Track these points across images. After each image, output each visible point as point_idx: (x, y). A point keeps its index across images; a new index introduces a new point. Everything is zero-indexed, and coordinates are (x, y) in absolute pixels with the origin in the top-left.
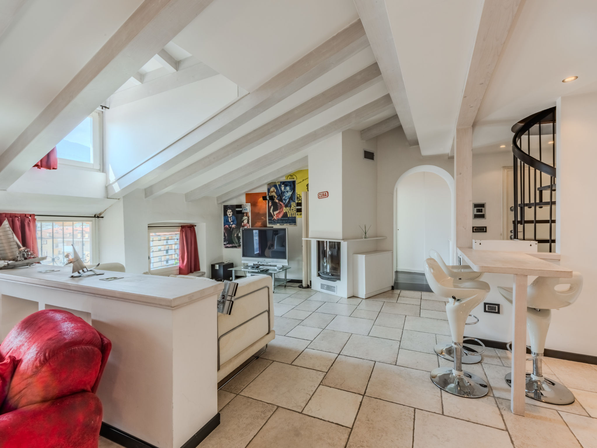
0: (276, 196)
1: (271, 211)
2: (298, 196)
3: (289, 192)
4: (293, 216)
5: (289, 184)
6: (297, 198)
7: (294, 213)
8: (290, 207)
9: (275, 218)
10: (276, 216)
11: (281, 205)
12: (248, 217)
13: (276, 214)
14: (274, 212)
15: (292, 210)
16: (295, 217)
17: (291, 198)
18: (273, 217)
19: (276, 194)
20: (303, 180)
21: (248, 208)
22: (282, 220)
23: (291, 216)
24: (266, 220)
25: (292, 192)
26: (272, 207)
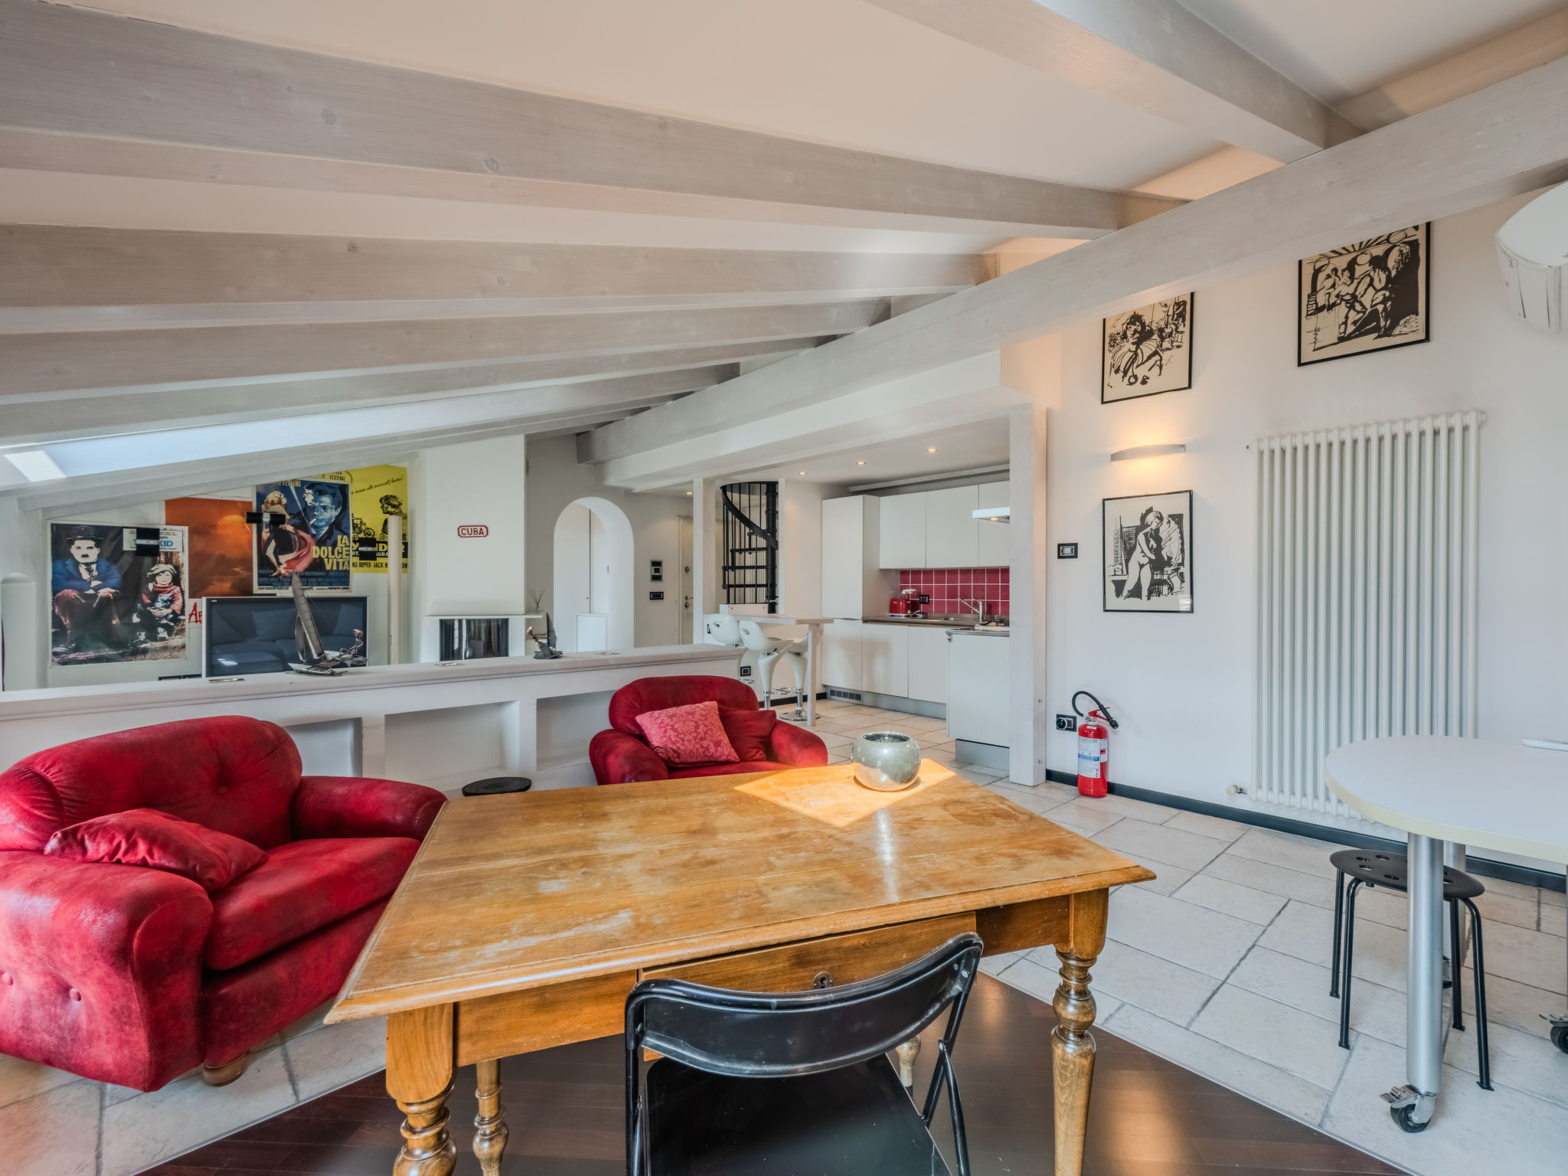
0: (288, 517)
1: (270, 552)
2: (355, 521)
3: (329, 511)
4: (341, 568)
5: (330, 491)
6: (355, 526)
7: (344, 563)
8: (334, 545)
9: (283, 571)
10: (285, 565)
11: (303, 538)
12: (177, 568)
13: (287, 562)
14: (280, 557)
15: (339, 553)
16: (348, 572)
17: (338, 526)
18: (275, 569)
19: (286, 509)
20: (371, 487)
21: (177, 540)
22: (308, 577)
23: (335, 568)
24: (252, 576)
25: (339, 510)
26: (273, 544)
